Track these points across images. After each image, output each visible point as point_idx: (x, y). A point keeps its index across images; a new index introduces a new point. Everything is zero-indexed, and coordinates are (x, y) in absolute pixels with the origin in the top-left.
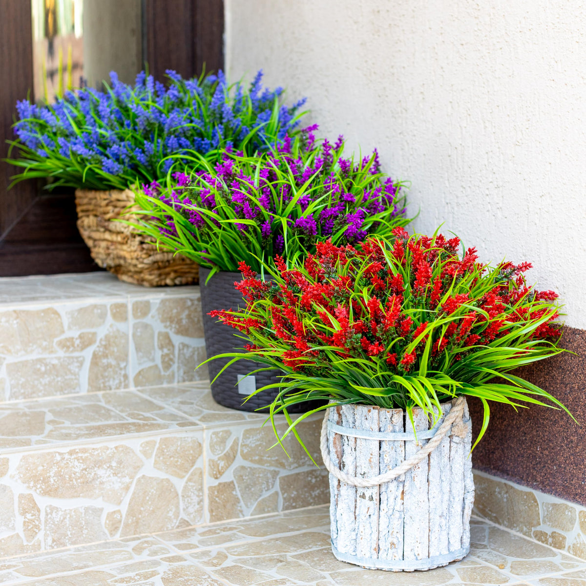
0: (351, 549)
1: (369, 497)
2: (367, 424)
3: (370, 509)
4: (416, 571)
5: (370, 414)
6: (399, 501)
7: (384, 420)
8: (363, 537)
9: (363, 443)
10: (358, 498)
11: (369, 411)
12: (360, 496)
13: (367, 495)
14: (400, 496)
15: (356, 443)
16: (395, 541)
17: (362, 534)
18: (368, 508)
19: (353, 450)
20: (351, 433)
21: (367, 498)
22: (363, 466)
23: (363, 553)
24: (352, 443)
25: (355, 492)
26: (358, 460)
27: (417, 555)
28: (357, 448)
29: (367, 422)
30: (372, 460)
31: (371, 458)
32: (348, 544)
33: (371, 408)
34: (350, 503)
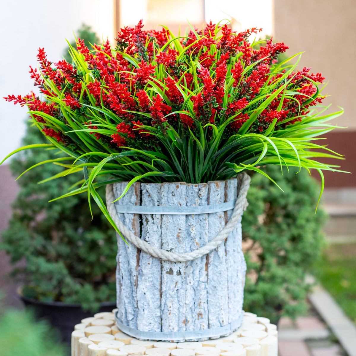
0: (155, 327)
1: (177, 272)
2: (175, 200)
3: (178, 283)
4: (221, 337)
5: (178, 190)
6: (204, 273)
7: (191, 194)
8: (172, 312)
9: (170, 219)
10: (165, 275)
11: (178, 187)
12: (167, 272)
13: (175, 271)
14: (204, 268)
15: (161, 220)
16: (202, 311)
17: (169, 309)
18: (176, 283)
19: (159, 227)
20: (158, 211)
21: (175, 273)
22: (170, 242)
23: (171, 328)
24: (157, 221)
25: (160, 269)
26: (164, 238)
27: (221, 322)
28: (163, 226)
29: (174, 198)
30: (180, 235)
31: (179, 233)
32: (152, 322)
33: (178, 184)
34: (155, 281)
